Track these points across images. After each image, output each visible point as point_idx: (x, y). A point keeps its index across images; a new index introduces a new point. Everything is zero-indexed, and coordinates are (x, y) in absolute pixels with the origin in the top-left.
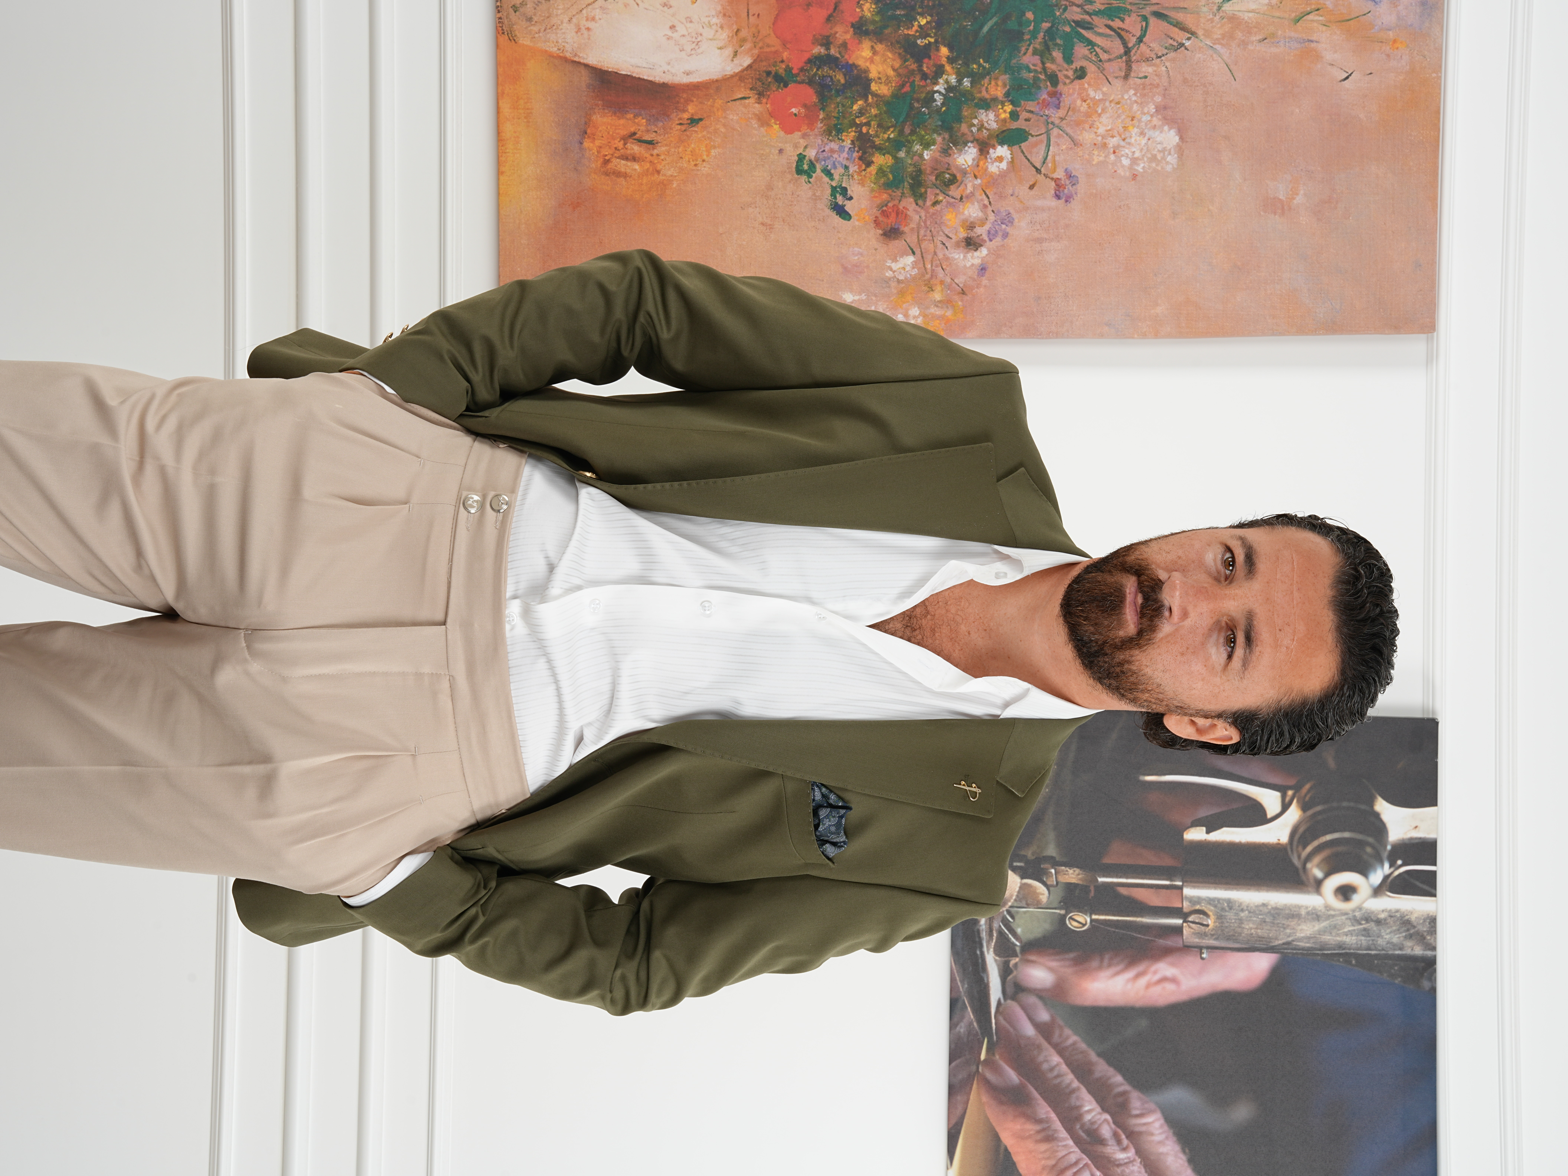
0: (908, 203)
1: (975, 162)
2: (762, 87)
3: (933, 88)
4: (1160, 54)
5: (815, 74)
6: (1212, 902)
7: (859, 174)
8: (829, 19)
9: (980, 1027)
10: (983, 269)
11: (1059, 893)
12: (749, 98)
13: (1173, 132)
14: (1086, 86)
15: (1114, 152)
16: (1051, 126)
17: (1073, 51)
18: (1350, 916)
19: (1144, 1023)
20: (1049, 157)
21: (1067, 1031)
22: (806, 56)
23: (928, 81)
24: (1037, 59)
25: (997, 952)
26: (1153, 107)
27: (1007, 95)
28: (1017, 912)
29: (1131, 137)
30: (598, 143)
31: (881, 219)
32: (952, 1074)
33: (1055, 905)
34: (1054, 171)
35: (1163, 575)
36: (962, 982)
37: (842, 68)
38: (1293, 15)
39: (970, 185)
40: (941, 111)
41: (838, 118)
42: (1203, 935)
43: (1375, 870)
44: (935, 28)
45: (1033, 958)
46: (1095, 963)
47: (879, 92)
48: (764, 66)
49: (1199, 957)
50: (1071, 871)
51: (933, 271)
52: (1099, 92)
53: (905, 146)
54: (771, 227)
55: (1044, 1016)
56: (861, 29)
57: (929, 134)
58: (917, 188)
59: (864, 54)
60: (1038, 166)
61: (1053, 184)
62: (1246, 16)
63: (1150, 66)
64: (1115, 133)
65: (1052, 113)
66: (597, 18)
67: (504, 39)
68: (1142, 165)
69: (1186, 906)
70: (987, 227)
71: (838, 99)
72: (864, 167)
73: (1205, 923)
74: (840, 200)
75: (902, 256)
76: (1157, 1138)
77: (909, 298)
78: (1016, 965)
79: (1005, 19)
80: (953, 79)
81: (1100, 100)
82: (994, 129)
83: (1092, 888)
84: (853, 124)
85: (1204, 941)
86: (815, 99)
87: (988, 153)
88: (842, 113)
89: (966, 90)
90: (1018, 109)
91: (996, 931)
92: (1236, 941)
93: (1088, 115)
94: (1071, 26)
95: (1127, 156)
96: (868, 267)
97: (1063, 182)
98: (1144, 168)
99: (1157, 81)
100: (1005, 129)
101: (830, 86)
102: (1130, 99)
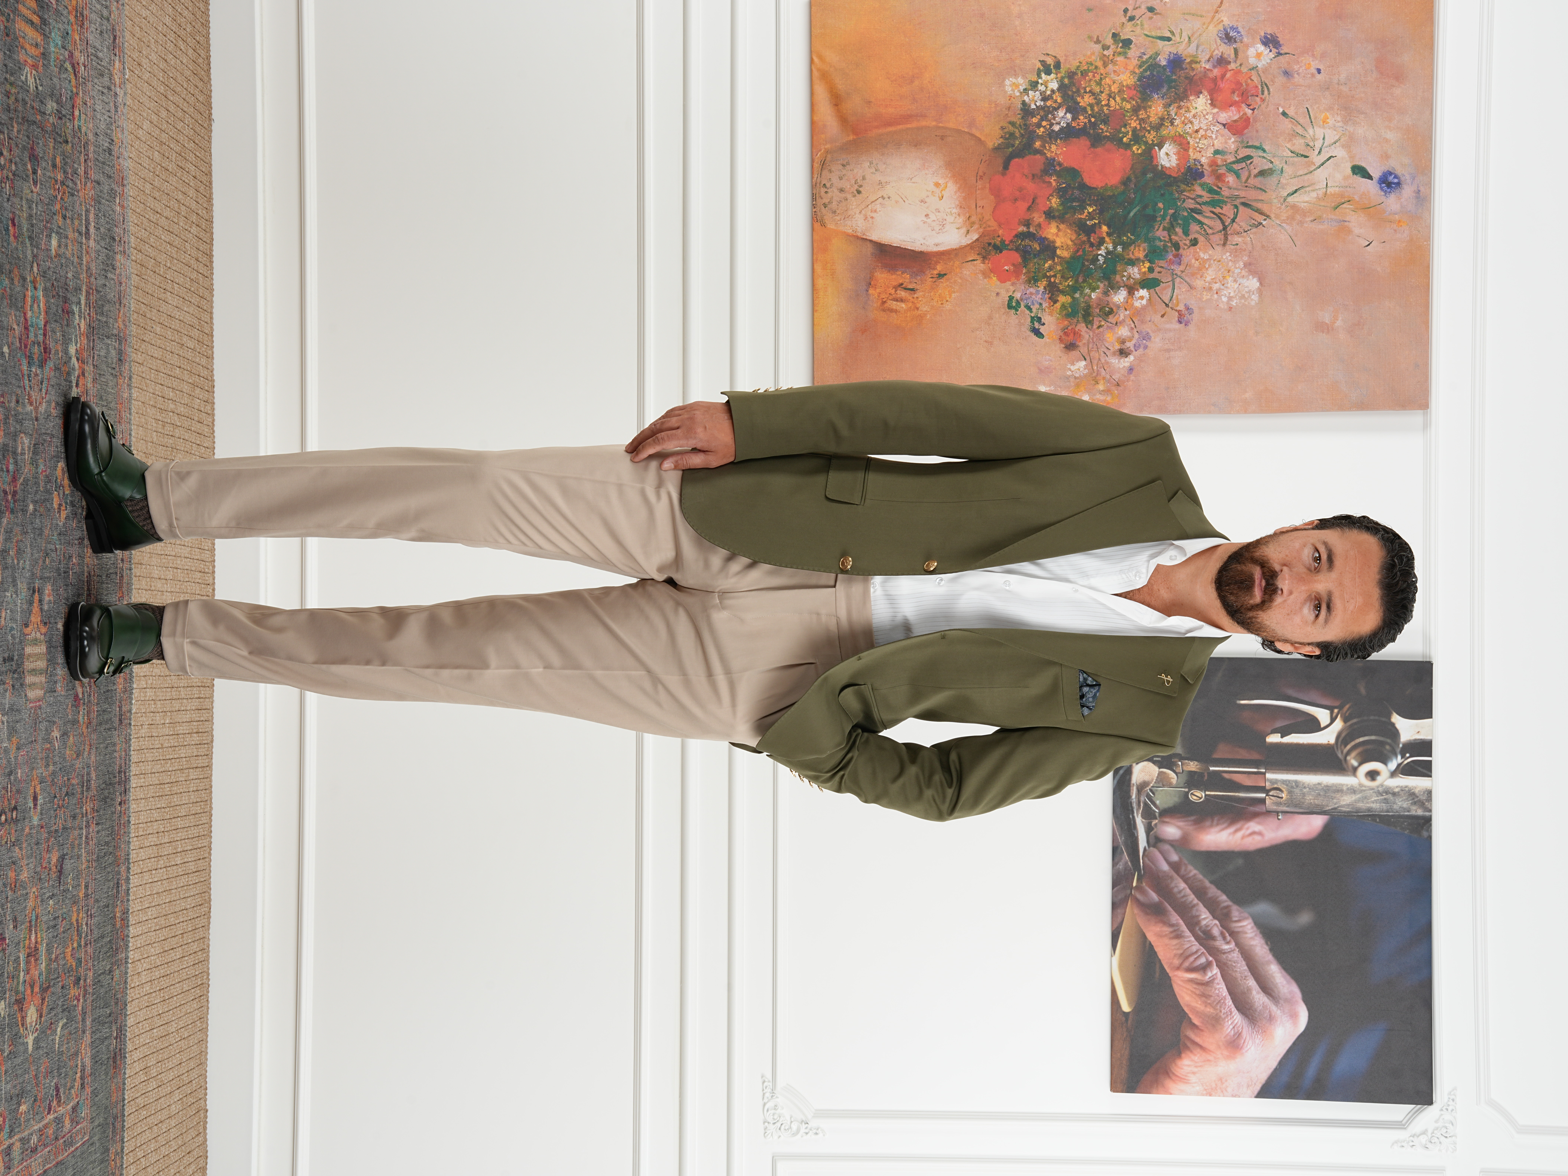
0: (1082, 327)
1: (1126, 300)
2: (986, 253)
3: (1097, 252)
4: (1246, 230)
5: (1020, 244)
6: (1285, 783)
7: (1049, 308)
8: (1029, 209)
9: (1133, 865)
10: (1131, 370)
11: (1184, 778)
12: (977, 260)
13: (1255, 280)
14: (1198, 250)
15: (1217, 293)
16: (1175, 276)
17: (1189, 228)
18: (1376, 790)
19: (1240, 862)
20: (1174, 297)
21: (1190, 867)
22: (1014, 233)
23: (1094, 248)
24: (1165, 233)
25: (1143, 817)
26: (1242, 263)
27: (1146, 256)
28: (1157, 790)
29: (1228, 283)
30: (878, 290)
31: (1063, 337)
32: (1114, 896)
33: (1182, 785)
34: (1177, 305)
35: (1277, 567)
36: (1120, 836)
37: (1038, 240)
38: (1333, 204)
39: (1122, 315)
40: (1103, 267)
41: (1035, 273)
43: (1392, 760)
44: (1098, 214)
45: (1167, 820)
46: (1208, 823)
47: (1062, 255)
48: (986, 239)
50: (1192, 763)
51: (1098, 371)
52: (1206, 254)
53: (1079, 290)
54: (991, 343)
55: (1175, 857)
56: (1050, 215)
57: (1095, 282)
58: (1087, 316)
59: (1052, 231)
61: (1177, 313)
62: (1302, 205)
63: (1240, 237)
64: (1218, 281)
65: (1176, 268)
66: (878, 210)
67: (817, 225)
68: (1235, 301)
69: (1268, 785)
70: (1133, 342)
71: (1035, 260)
72: (1052, 304)
73: (1280, 796)
74: (1037, 325)
75: (1077, 362)
76: (1249, 935)
77: (1082, 389)
78: (1156, 824)
79: (1145, 207)
80: (1110, 247)
81: (1207, 259)
82: (1137, 279)
83: (1206, 774)
84: (1045, 276)
86: (1020, 260)
87: (1134, 294)
88: (1038, 269)
89: (1119, 254)
90: (1154, 265)
91: (1143, 802)
92: (1301, 807)
93: (1200, 269)
94: (1188, 212)
95: (1225, 296)
96: (1055, 369)
97: (1183, 313)
98: (1236, 303)
99: (1244, 247)
100: (1145, 278)
101: (1030, 252)
102: (1227, 259)
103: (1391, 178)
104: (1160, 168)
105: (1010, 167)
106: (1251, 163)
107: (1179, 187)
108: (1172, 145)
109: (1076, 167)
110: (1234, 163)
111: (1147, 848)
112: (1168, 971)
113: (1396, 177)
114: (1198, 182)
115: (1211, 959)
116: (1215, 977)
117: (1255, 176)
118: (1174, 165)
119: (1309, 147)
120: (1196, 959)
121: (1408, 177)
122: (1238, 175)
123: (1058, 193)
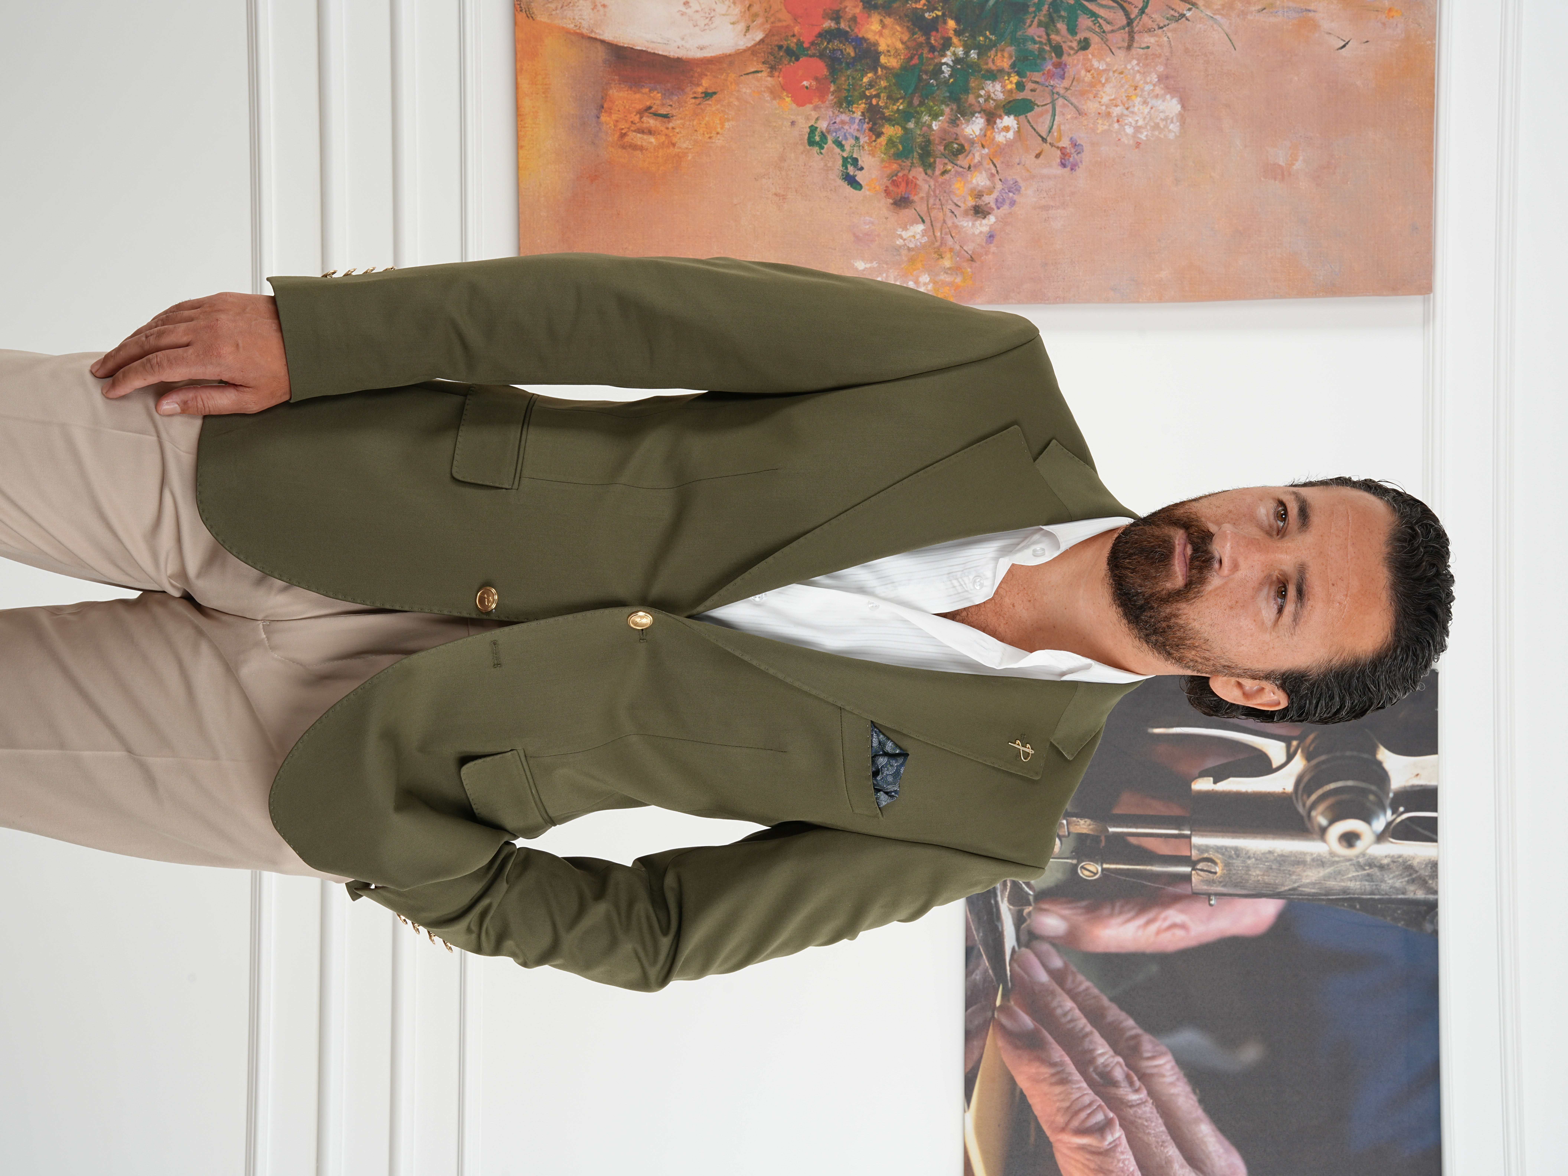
0: (918, 173)
1: (983, 132)
2: (775, 61)
3: (941, 60)
4: (1162, 25)
5: (826, 48)
6: (1219, 850)
7: (869, 145)
10: (991, 237)
12: (761, 71)
13: (1175, 101)
14: (1090, 56)
15: (1118, 121)
16: (1056, 96)
17: (1077, 23)
18: (1354, 862)
19: (1154, 968)
20: (1055, 127)
21: (1080, 977)
22: (817, 30)
23: (936, 53)
24: (1041, 31)
26: (1156, 76)
27: (1013, 66)
29: (1134, 106)
30: (614, 117)
31: (891, 188)
32: (968, 1020)
33: (1067, 854)
34: (1060, 140)
36: (977, 930)
37: (852, 42)
39: (978, 154)
40: (949, 82)
41: (848, 91)
42: (1211, 882)
43: (1378, 817)
44: (941, 1)
45: (1045, 906)
46: (1106, 911)
47: (888, 64)
48: (775, 40)
49: (1208, 903)
50: (1082, 822)
51: (942, 238)
52: (1102, 62)
53: (914, 117)
54: (784, 198)
55: (1057, 962)
56: (870, 3)
57: (937, 105)
58: (926, 157)
59: (873, 28)
60: (1044, 135)
61: (1059, 152)
63: (1152, 36)
64: (1119, 102)
65: (1057, 83)
67: (522, 17)
68: (1145, 133)
69: (1195, 855)
70: (995, 195)
71: (849, 72)
72: (874, 138)
73: (1213, 870)
74: (851, 170)
75: (912, 225)
76: (1168, 1080)
77: (919, 265)
78: (1029, 913)
80: (960, 52)
81: (1104, 71)
82: (1000, 100)
83: (1103, 838)
84: (863, 96)
85: (1212, 888)
86: (826, 72)
87: (995, 123)
88: (852, 85)
89: (973, 62)
90: (1024, 80)
92: (1244, 888)
93: (1092, 85)
95: (1131, 125)
96: (879, 235)
97: (1068, 151)
98: (1147, 136)
99: (1159, 51)
100: (1011, 99)
101: (840, 59)
102: (1133, 69)
111: (1017, 948)
112: (1048, 1133)
115: (1111, 1115)
116: (1117, 1142)
120: (1089, 1115)
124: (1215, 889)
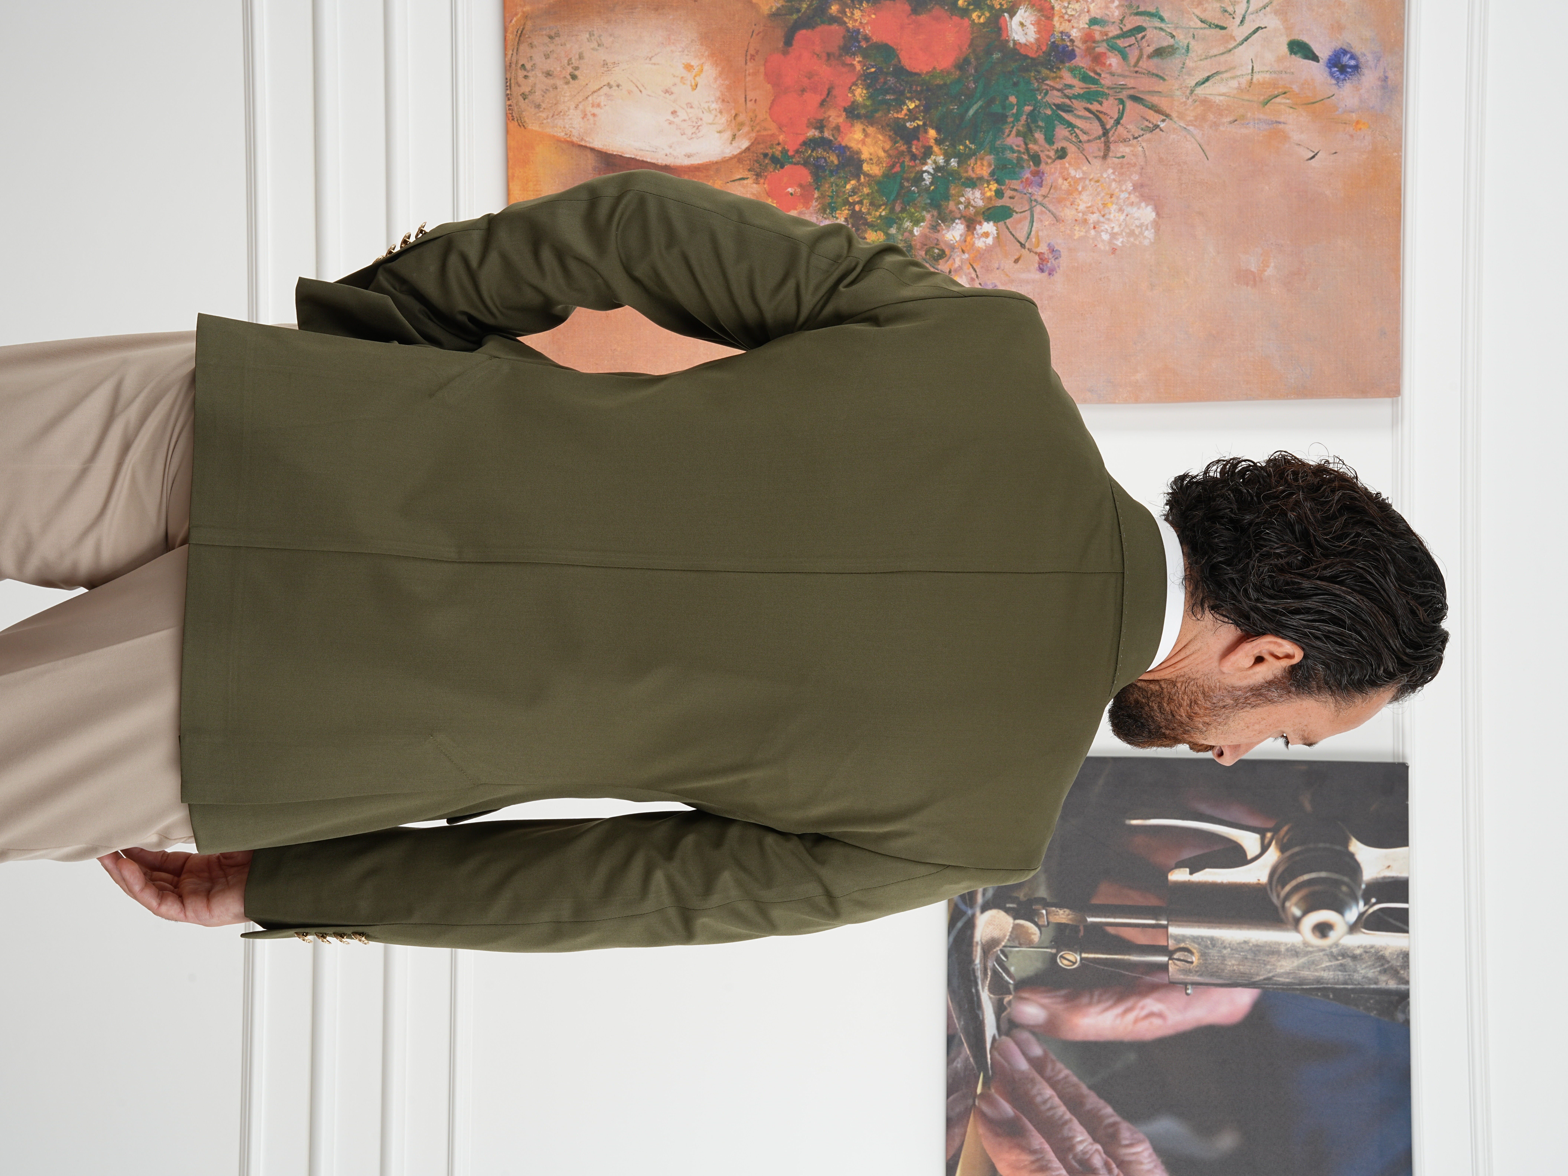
1: (963, 238)
2: (760, 168)
3: (922, 168)
4: (1136, 135)
5: (810, 156)
6: (1196, 940)
8: (822, 104)
9: (976, 1063)
11: (1050, 933)
12: (747, 178)
13: (1149, 209)
14: (1067, 165)
15: (1094, 228)
16: (1034, 203)
17: (1054, 133)
18: (1328, 952)
19: (1132, 1057)
20: (1033, 233)
21: (1060, 1065)
22: (801, 139)
23: (917, 162)
24: (1020, 141)
25: (992, 990)
26: (1131, 184)
27: (992, 174)
28: (1011, 952)
29: (1110, 213)
32: (949, 1108)
33: (1047, 944)
34: (1038, 245)
36: (959, 1019)
37: (835, 150)
38: (1262, 98)
39: (958, 259)
40: (930, 190)
41: (832, 197)
42: (1187, 972)
43: (1350, 908)
44: (922, 111)
45: (1026, 995)
46: (1085, 1000)
47: (871, 172)
48: (761, 148)
49: (1184, 993)
50: (1061, 912)
52: (1079, 171)
53: (896, 223)
55: (1037, 1051)
56: (853, 113)
57: (918, 212)
59: (856, 136)
60: (1022, 241)
61: (1037, 258)
62: (1217, 99)
63: (1127, 146)
64: (1095, 210)
65: (1035, 191)
66: (602, 104)
67: (513, 125)
68: (1121, 240)
69: (1172, 944)
71: (832, 179)
73: (1189, 960)
78: (1010, 1002)
79: (990, 102)
80: (941, 160)
81: (1080, 179)
82: (980, 207)
83: (1082, 928)
84: (846, 202)
85: (1189, 978)
86: (810, 179)
87: (975, 229)
88: (836, 192)
89: (953, 170)
90: (1003, 187)
91: (991, 969)
92: (1219, 977)
93: (1069, 193)
94: (1052, 109)
95: (1107, 231)
97: (1046, 256)
98: (1122, 242)
99: (1134, 160)
100: (990, 206)
101: (824, 166)
102: (1108, 177)
103: (1345, 60)
104: (1011, 44)
105: (794, 43)
106: (1143, 37)
107: (1039, 72)
108: (1029, 11)
109: (890, 43)
110: (1118, 37)
111: (997, 1036)
113: (1353, 57)
114: (1067, 65)
117: (1150, 57)
118: (1032, 40)
119: (1227, 14)
121: (1370, 57)
122: (1123, 54)
123: (865, 80)
124: (1192, 978)
